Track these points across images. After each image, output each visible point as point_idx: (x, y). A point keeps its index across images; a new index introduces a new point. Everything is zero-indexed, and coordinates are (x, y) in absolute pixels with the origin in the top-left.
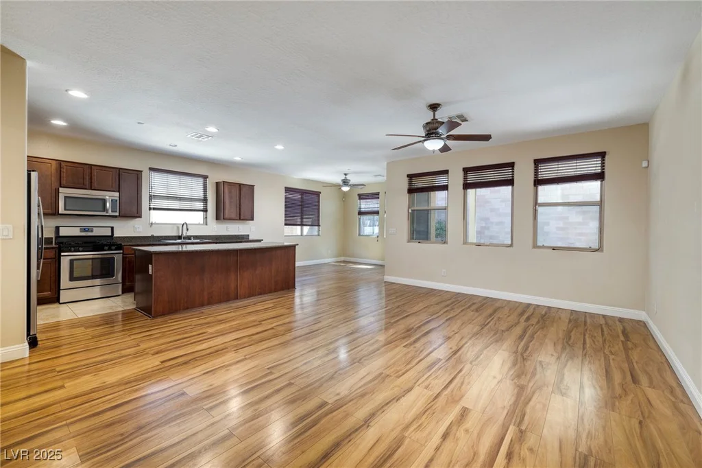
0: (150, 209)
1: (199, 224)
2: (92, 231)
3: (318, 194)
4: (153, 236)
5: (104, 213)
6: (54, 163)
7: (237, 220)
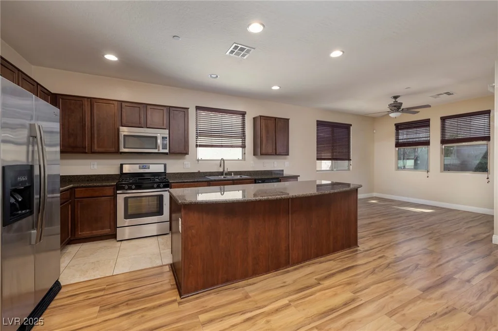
0: (197, 146)
1: (238, 160)
2: (149, 168)
3: (347, 127)
4: (199, 172)
5: (156, 151)
6: (116, 103)
7: (273, 155)
